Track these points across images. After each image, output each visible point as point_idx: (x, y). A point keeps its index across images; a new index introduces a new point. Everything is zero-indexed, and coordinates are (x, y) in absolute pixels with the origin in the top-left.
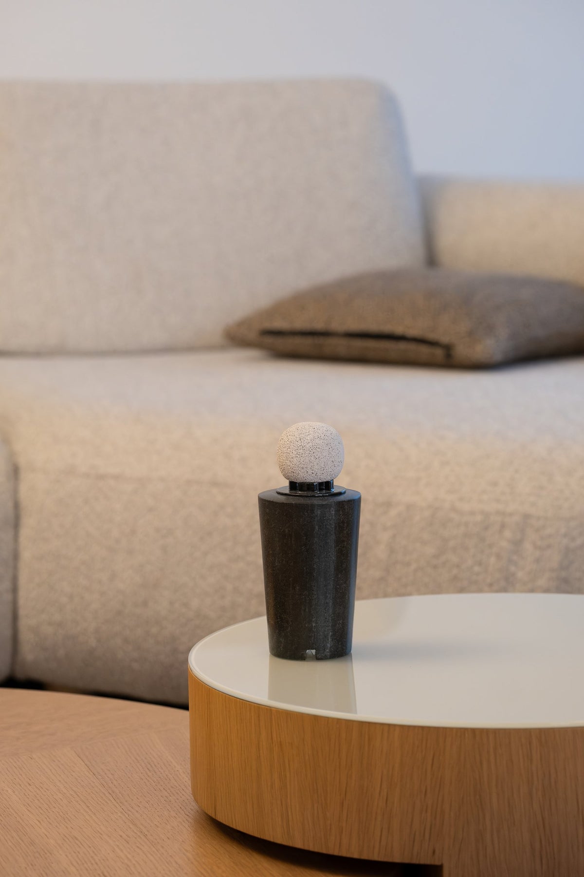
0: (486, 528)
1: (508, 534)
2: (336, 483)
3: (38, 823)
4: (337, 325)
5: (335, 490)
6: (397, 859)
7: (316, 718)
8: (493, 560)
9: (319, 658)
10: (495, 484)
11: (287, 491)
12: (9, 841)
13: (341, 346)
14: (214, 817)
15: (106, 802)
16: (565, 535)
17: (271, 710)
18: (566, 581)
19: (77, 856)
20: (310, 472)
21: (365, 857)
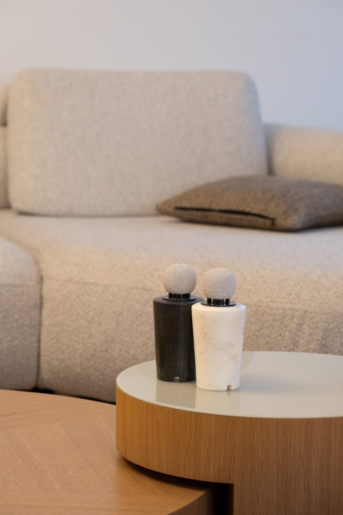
0: (284, 317)
1: (295, 320)
2: (192, 294)
3: (39, 459)
4: (214, 206)
5: (191, 298)
6: (212, 480)
7: (175, 410)
8: (287, 333)
9: (181, 381)
10: (290, 294)
11: (168, 298)
12: (24, 466)
13: (216, 216)
14: (126, 458)
15: (74, 449)
16: (325, 322)
17: (153, 406)
18: (325, 346)
19: (57, 474)
20: (179, 289)
21: (196, 479)
